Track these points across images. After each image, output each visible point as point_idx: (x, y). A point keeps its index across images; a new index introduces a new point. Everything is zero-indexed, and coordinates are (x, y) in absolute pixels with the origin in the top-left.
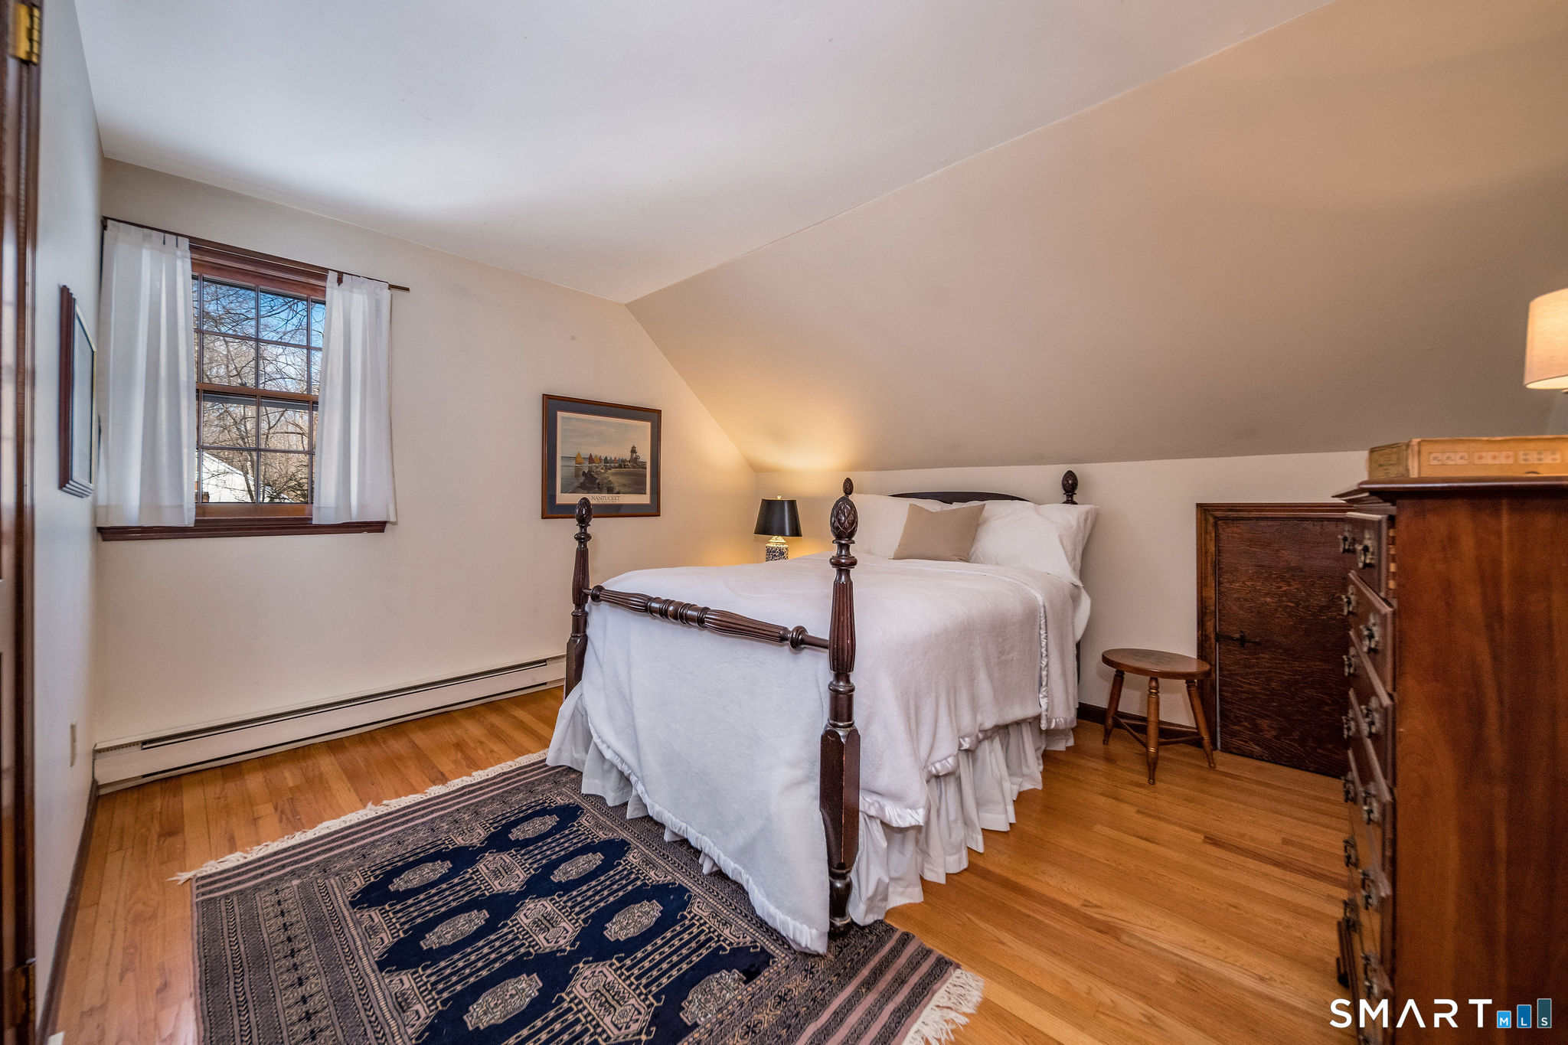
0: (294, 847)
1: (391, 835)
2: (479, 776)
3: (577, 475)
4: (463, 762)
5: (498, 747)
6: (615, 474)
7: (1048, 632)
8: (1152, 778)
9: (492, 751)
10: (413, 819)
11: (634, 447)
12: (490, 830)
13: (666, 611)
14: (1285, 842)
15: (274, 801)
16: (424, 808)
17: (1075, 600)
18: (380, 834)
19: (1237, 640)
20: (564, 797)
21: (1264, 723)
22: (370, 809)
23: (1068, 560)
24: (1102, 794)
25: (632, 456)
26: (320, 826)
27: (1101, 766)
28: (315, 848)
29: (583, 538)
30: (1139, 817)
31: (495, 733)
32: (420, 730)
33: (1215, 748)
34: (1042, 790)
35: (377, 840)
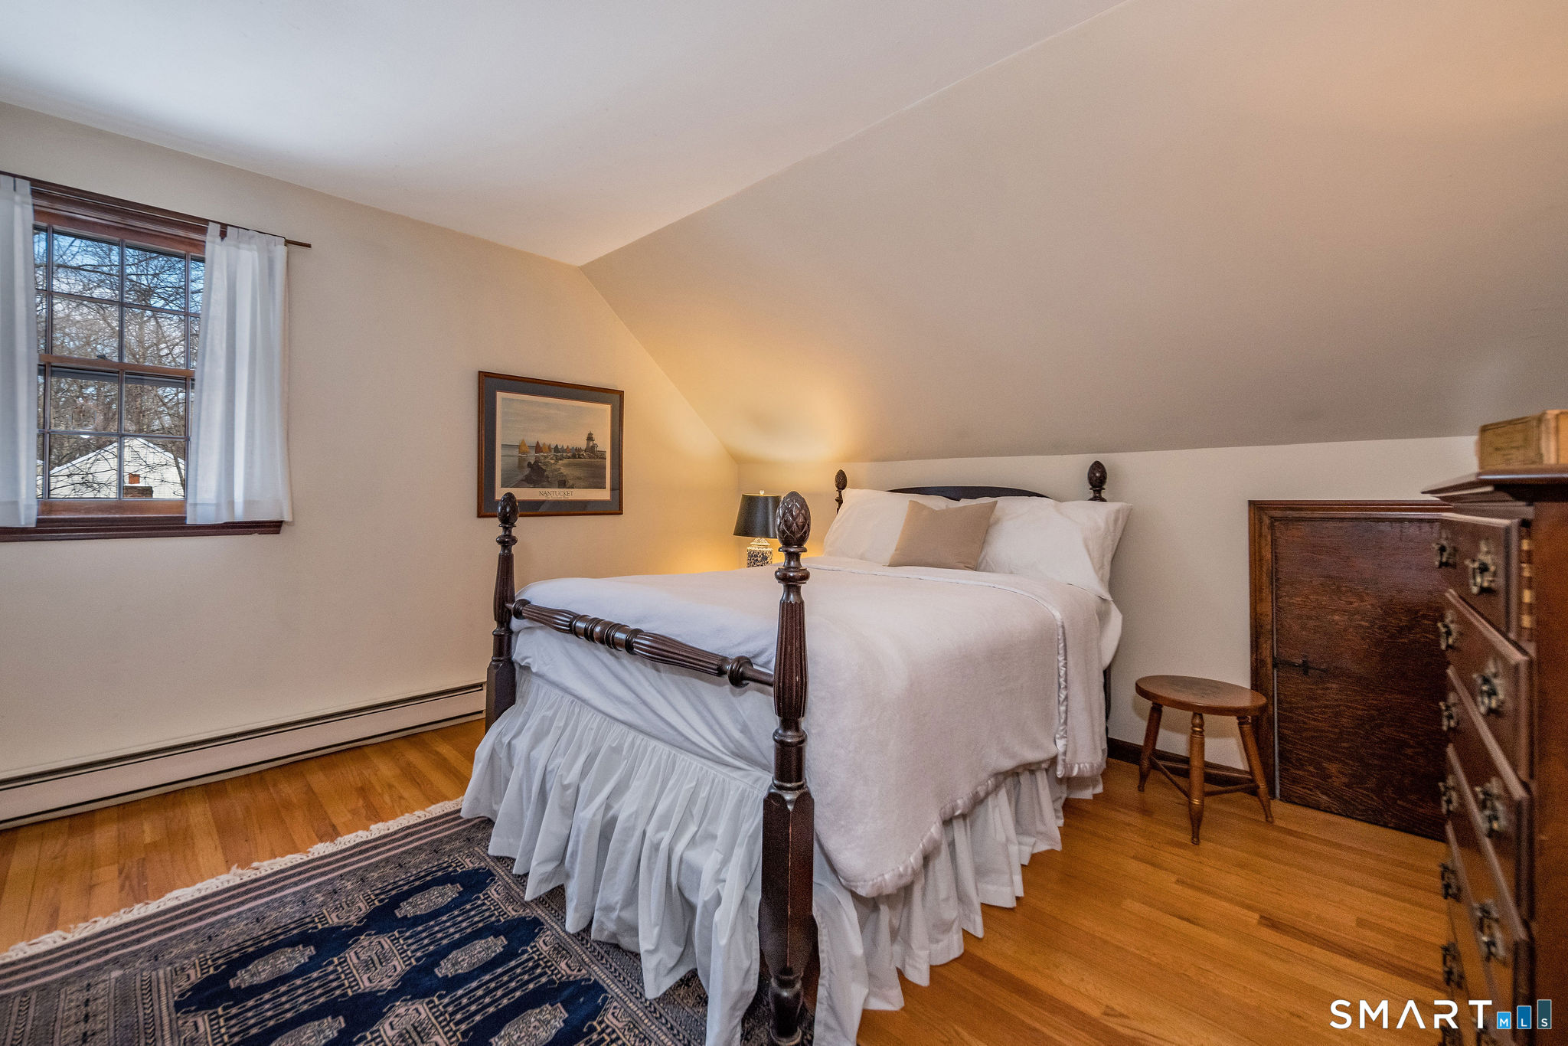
0: (127, 925)
1: (250, 910)
2: (378, 829)
3: (520, 467)
4: (363, 812)
5: (409, 793)
6: (568, 465)
7: (1068, 659)
8: (1196, 838)
9: (401, 797)
10: (282, 888)
11: (590, 434)
12: (374, 904)
13: (592, 630)
14: (1361, 923)
15: (122, 862)
16: (300, 873)
17: (1103, 617)
18: (238, 907)
19: (1299, 666)
20: (474, 859)
21: (1333, 768)
22: (235, 874)
23: (1094, 568)
24: (1135, 858)
25: (588, 444)
26: (169, 896)
27: (1135, 819)
28: (153, 926)
29: (507, 542)
30: (1179, 889)
31: (411, 776)
32: (322, 770)
33: (1273, 796)
34: (1062, 851)
35: (232, 917)
